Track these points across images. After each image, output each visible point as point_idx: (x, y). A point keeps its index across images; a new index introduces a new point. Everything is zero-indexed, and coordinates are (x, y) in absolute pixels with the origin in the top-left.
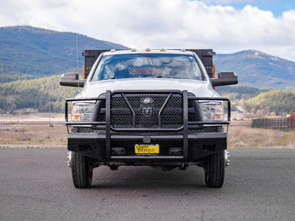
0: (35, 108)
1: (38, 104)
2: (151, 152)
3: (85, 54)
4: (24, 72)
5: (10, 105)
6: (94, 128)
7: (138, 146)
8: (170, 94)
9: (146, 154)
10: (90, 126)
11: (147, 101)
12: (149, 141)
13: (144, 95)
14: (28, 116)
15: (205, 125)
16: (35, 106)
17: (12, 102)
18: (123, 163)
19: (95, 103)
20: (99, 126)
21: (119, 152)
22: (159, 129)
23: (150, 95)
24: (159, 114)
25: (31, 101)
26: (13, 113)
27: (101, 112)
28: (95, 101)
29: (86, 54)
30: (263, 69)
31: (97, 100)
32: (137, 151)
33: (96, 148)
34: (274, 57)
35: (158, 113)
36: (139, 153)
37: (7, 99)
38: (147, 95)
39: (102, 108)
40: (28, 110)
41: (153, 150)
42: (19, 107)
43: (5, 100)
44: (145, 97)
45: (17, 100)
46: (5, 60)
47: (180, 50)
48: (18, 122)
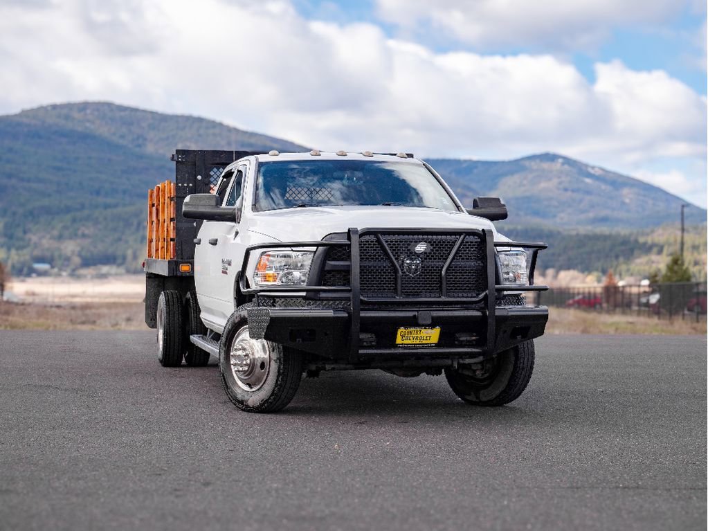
0: (119, 265)
1: (124, 258)
2: (424, 342)
3: (176, 158)
4: (98, 193)
5: (68, 259)
6: (312, 297)
7: (404, 330)
8: (462, 236)
9: (415, 344)
10: (304, 294)
11: (420, 248)
12: (429, 322)
13: (416, 237)
14: (105, 280)
15: (505, 293)
16: (119, 261)
17: (73, 252)
18: (348, 366)
19: (315, 252)
20: (323, 295)
21: (366, 342)
22: (443, 299)
23: (425, 237)
24: (443, 273)
25: (110, 251)
26: (75, 276)
27: (327, 268)
28: (314, 249)
29: (178, 158)
30: (573, 191)
31: (317, 245)
32: (399, 340)
33: (326, 334)
34: (593, 168)
35: (441, 270)
36: (402, 344)
37: (62, 247)
38: (421, 237)
39: (329, 260)
40: (105, 269)
41: (428, 338)
42: (87, 263)
43: (59, 249)
44: (417, 242)
45: (82, 249)
46: (59, 169)
47: (395, 155)
48: (84, 292)
